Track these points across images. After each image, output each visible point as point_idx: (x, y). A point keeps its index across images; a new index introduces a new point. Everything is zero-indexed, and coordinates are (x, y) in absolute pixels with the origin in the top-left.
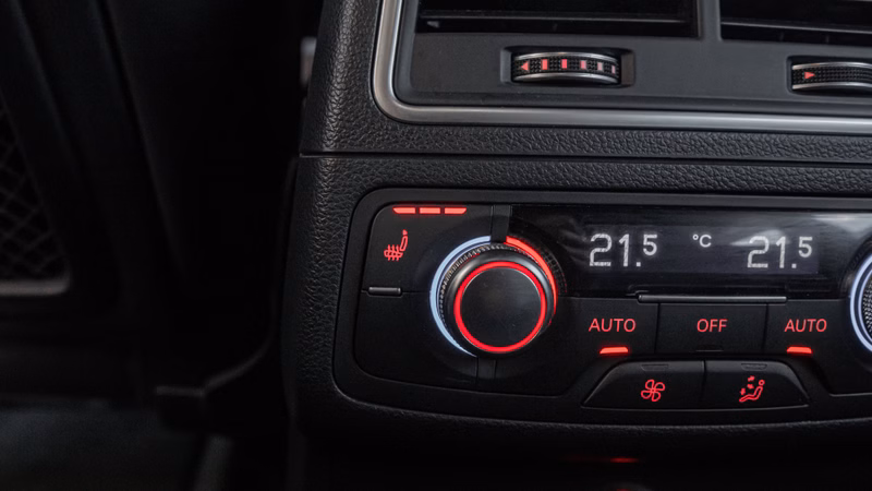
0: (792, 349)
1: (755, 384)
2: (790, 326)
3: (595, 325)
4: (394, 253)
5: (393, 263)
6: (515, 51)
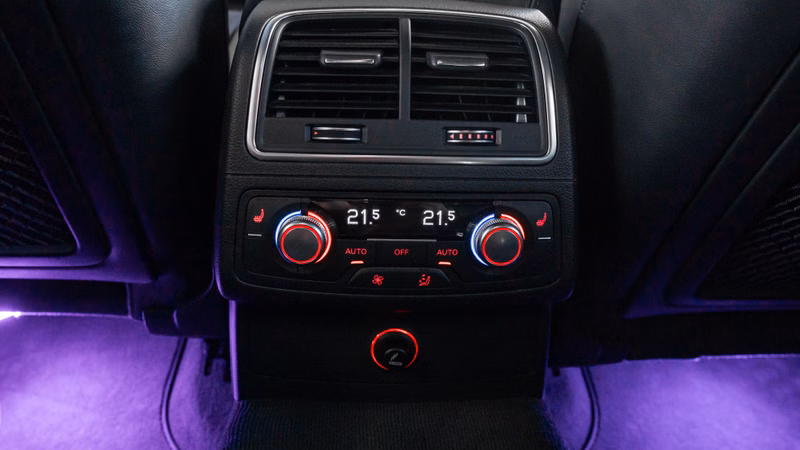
0: (441, 263)
1: (426, 277)
2: (440, 252)
3: (348, 251)
4: (258, 219)
5: (258, 223)
6: (312, 126)
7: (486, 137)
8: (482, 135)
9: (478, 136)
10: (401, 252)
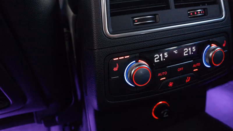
3: (159, 75)
7: (202, 12)
8: (200, 12)
9: (199, 13)
10: (180, 69)
